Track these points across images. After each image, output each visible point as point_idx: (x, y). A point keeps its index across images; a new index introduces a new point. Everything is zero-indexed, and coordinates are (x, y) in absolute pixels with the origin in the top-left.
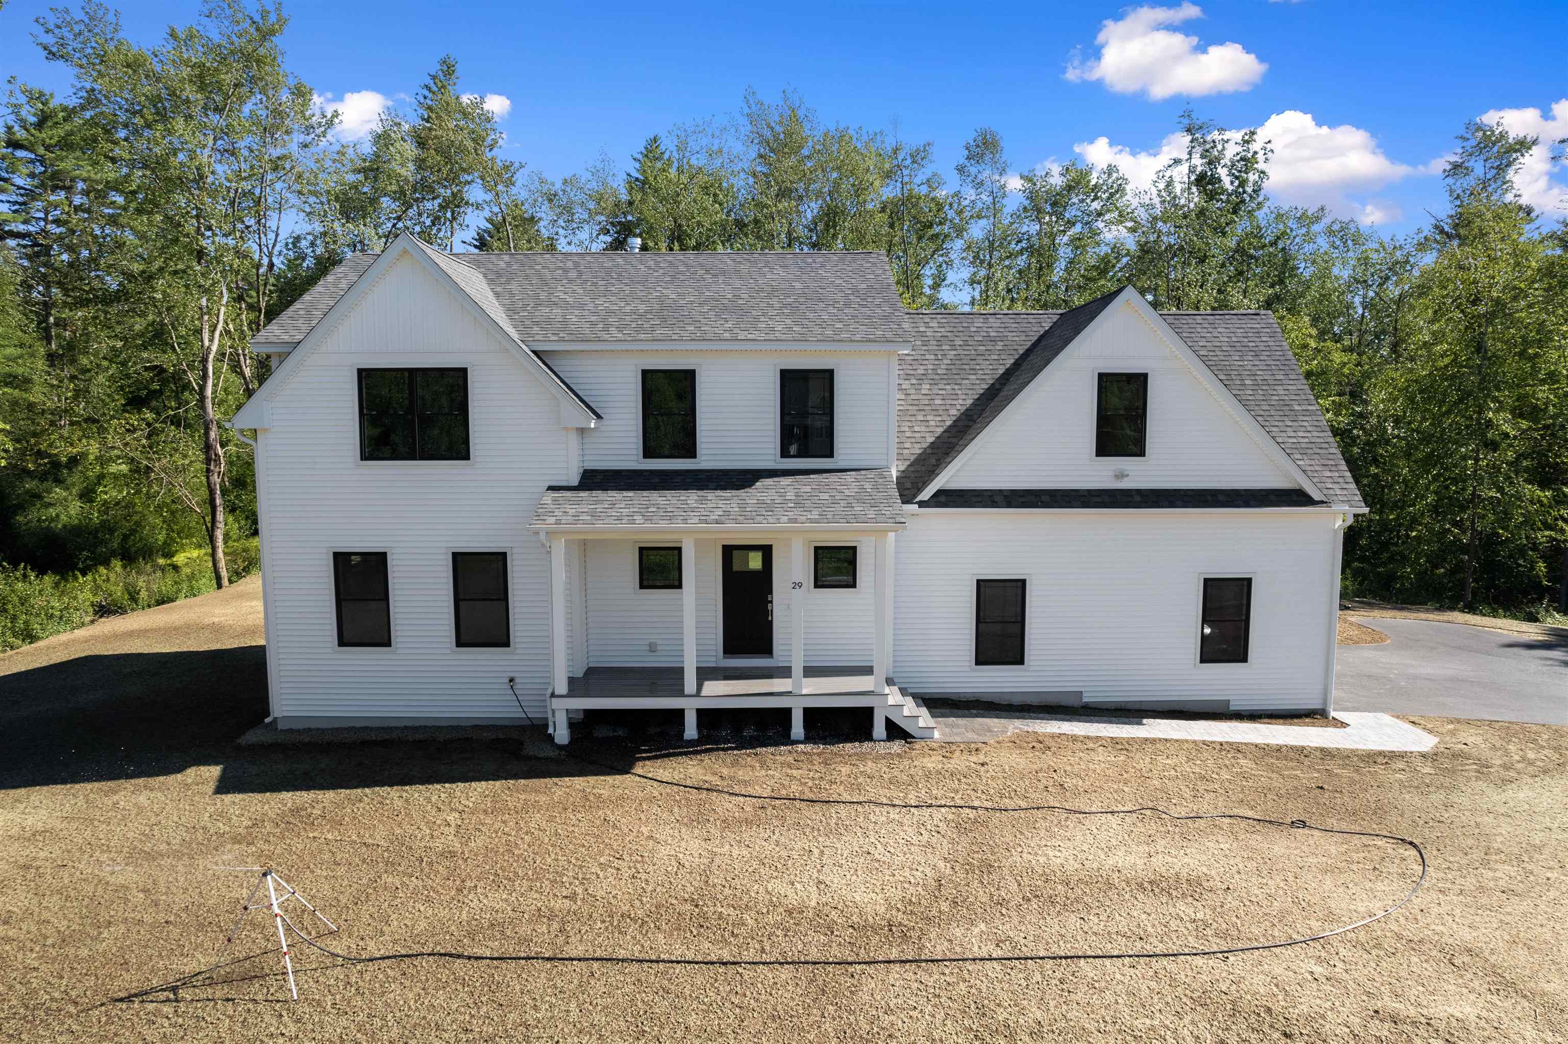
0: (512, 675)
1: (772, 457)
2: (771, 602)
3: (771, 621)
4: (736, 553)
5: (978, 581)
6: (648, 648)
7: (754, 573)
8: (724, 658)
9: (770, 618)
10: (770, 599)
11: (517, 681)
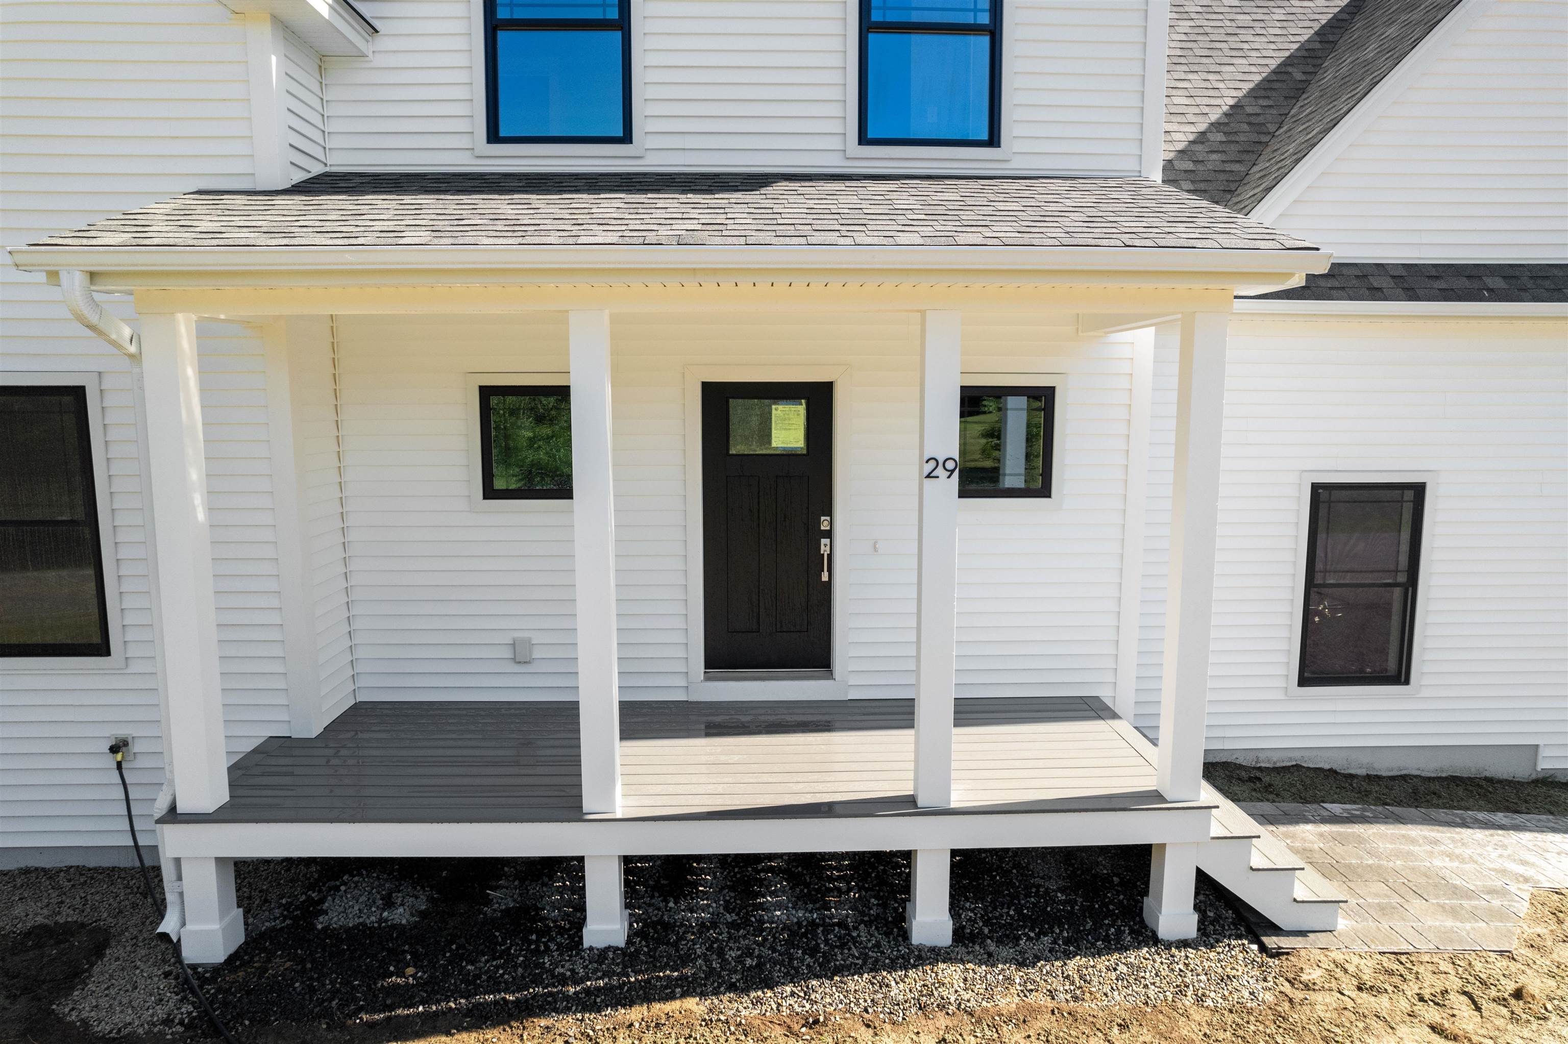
0: (122, 732)
1: (836, 144)
2: (829, 534)
3: (828, 585)
4: (737, 407)
5: (1315, 487)
6: (507, 653)
7: (788, 457)
8: (707, 679)
9: (825, 577)
10: (825, 526)
11: (137, 747)
